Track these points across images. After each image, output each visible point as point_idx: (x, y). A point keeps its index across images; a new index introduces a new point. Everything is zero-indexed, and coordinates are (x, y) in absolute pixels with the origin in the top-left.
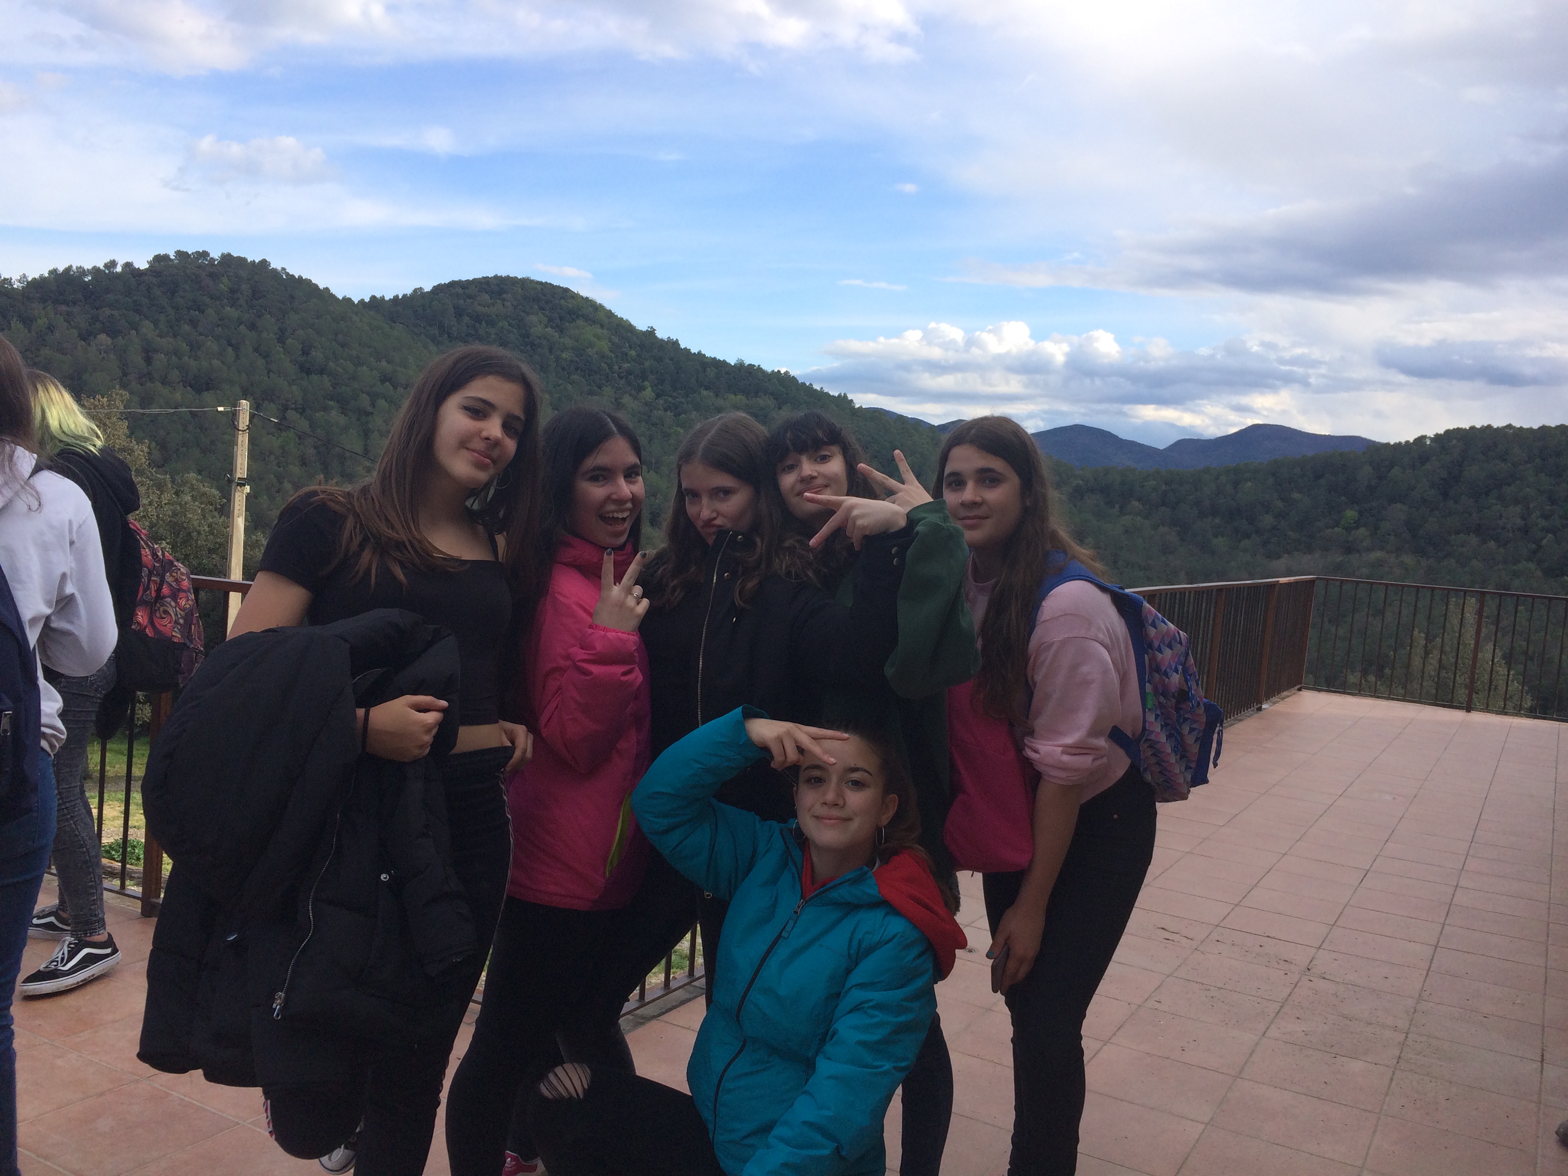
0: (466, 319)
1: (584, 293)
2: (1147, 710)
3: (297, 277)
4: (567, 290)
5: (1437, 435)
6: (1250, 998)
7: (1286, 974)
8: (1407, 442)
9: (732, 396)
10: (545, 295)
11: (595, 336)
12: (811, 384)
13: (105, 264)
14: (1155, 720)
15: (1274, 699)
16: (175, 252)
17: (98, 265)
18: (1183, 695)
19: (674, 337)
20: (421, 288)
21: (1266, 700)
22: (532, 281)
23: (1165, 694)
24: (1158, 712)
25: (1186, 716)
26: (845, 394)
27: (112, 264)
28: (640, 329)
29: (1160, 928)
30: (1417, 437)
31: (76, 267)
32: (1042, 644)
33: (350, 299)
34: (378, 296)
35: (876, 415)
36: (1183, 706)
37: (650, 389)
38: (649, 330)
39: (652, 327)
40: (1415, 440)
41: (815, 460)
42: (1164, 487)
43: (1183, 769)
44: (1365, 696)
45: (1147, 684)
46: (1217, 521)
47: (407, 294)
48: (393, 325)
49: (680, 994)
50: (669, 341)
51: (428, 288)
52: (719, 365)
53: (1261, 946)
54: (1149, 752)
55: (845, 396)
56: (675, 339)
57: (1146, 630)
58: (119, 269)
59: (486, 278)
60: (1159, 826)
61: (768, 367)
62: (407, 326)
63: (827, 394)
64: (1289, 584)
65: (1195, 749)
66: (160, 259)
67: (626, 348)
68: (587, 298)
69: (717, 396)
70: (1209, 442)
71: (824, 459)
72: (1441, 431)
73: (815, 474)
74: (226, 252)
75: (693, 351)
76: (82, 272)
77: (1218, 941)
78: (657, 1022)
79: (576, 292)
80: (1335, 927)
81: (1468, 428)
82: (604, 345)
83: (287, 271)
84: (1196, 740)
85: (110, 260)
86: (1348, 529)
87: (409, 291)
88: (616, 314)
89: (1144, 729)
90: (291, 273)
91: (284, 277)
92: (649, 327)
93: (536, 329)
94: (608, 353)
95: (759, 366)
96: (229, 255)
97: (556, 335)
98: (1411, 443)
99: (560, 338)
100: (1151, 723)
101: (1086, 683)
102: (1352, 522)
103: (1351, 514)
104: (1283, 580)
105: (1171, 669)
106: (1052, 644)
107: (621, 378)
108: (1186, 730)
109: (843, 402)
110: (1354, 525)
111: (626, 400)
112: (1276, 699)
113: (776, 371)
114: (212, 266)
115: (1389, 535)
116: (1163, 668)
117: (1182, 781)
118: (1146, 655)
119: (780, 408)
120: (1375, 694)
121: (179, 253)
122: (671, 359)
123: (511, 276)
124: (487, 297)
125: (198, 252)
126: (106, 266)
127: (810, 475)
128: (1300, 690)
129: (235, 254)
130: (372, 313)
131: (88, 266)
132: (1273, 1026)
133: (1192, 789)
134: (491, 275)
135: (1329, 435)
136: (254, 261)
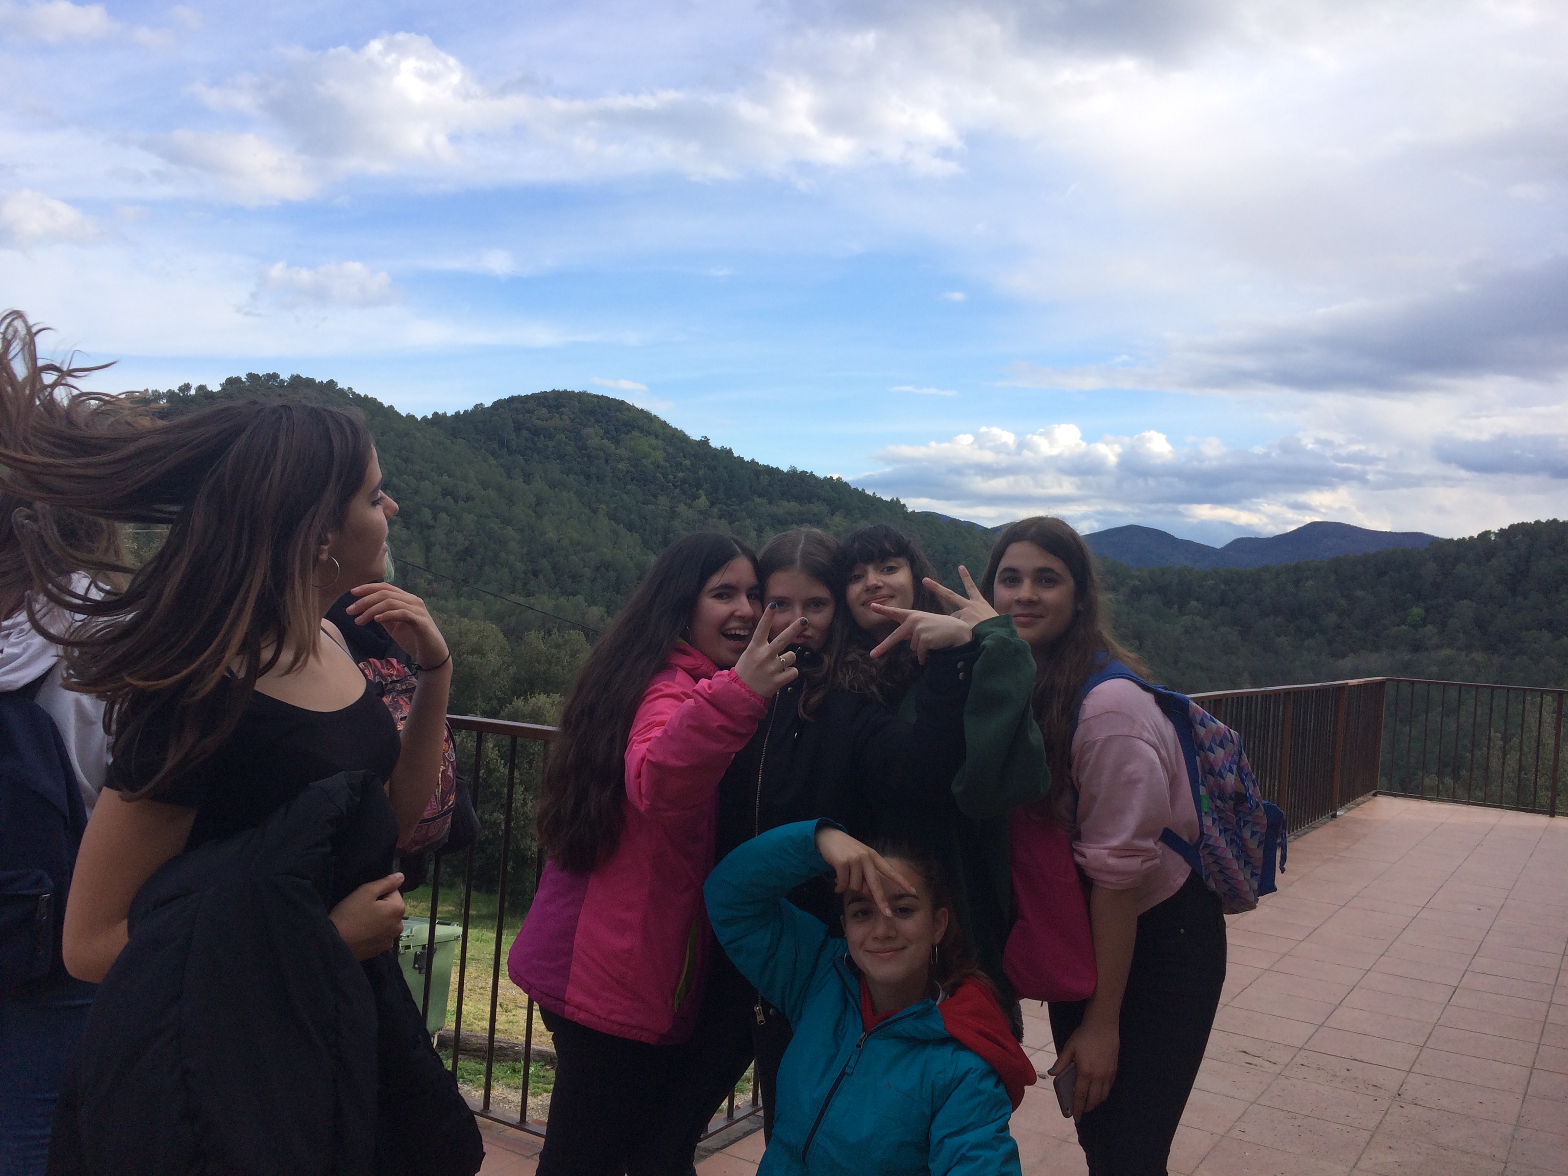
0: (525, 433)
1: (639, 405)
2: (1203, 814)
3: (363, 396)
4: (623, 402)
5: (1501, 530)
6: (1338, 1126)
7: (1376, 1100)
8: (1471, 538)
9: (785, 503)
10: (601, 408)
11: (651, 446)
12: (863, 490)
13: (179, 387)
14: (1213, 824)
15: (1348, 805)
16: (247, 375)
17: (172, 389)
18: (1240, 798)
19: (727, 446)
20: (481, 404)
21: (1341, 807)
22: (589, 395)
23: (1221, 798)
24: (1216, 816)
25: (1246, 819)
26: (897, 499)
27: (187, 387)
28: (694, 439)
29: (1241, 1051)
30: (1480, 532)
31: (152, 391)
32: (1085, 743)
33: (413, 416)
34: (440, 412)
35: (929, 519)
36: (1240, 808)
37: (703, 497)
38: (703, 439)
39: (706, 437)
40: (1480, 535)
41: (882, 571)
42: (1223, 587)
43: (1249, 877)
44: (1442, 801)
45: (1200, 786)
46: (1279, 619)
47: (468, 410)
48: (455, 440)
49: (744, 1125)
50: (723, 450)
51: (488, 404)
52: (772, 472)
53: (1348, 1070)
54: (1210, 860)
55: (898, 500)
56: (728, 448)
57: (1195, 729)
58: (193, 392)
59: (544, 393)
60: (1229, 940)
61: (821, 474)
62: (469, 441)
63: (880, 499)
64: (1359, 686)
65: (1259, 854)
66: (232, 382)
67: (681, 458)
68: (642, 410)
69: (770, 503)
70: (1268, 539)
71: (891, 570)
72: (1506, 526)
73: (881, 584)
74: (295, 374)
75: (746, 459)
76: (157, 396)
77: (1302, 1065)
78: (720, 1155)
79: (631, 405)
80: (1424, 1049)
81: (1533, 523)
82: (659, 455)
83: (353, 390)
84: (1260, 843)
85: (185, 384)
86: (1415, 627)
87: (470, 407)
88: (670, 425)
89: (1202, 834)
90: (357, 393)
91: (351, 396)
92: (702, 437)
93: (593, 441)
94: (662, 463)
95: (812, 472)
96: (298, 376)
97: (613, 447)
98: (1475, 539)
99: (616, 449)
100: (1209, 828)
101: (1132, 783)
102: (1419, 619)
103: (1417, 611)
104: (1352, 682)
105: (1225, 769)
106: (1095, 743)
107: (675, 487)
108: (1247, 834)
109: (896, 506)
110: (1421, 622)
111: (682, 508)
112: (1352, 806)
113: (828, 477)
114: (282, 387)
115: (1458, 632)
116: (1217, 769)
117: (1247, 888)
118: (1197, 757)
119: (833, 514)
120: (1454, 798)
121: (251, 376)
122: (725, 468)
123: (568, 390)
124: (545, 411)
125: (268, 375)
126: (180, 389)
127: (875, 585)
128: (1375, 795)
129: (304, 376)
130: (435, 429)
131: (163, 389)
132: (1364, 1156)
133: (1259, 898)
134: (549, 389)
135: (1390, 532)
136: (322, 381)
